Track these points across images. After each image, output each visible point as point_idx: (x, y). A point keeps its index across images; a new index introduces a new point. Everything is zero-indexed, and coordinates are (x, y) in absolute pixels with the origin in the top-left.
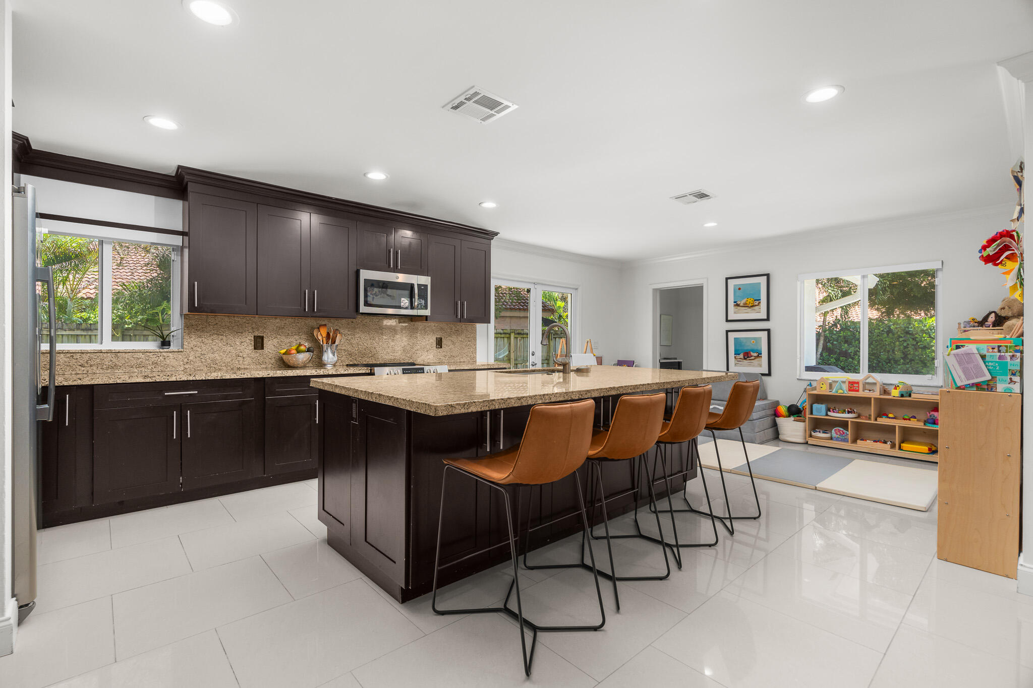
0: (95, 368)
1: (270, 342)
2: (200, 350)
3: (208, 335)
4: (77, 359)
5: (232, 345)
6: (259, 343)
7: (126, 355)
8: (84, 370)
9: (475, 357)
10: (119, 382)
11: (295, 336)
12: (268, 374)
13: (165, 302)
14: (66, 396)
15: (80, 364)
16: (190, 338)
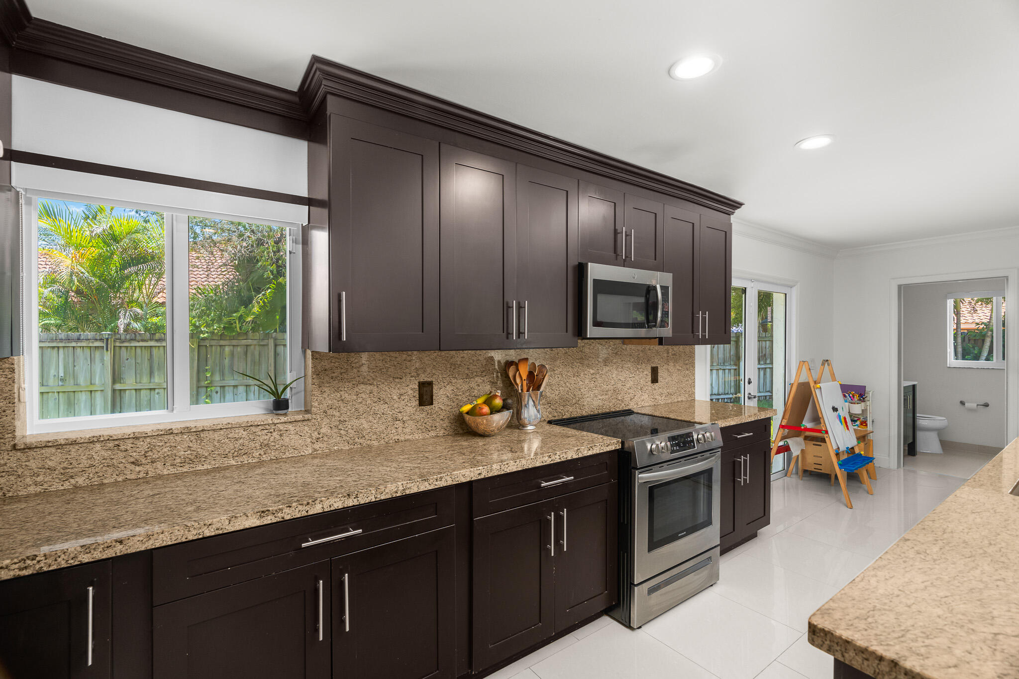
0: (159, 465)
1: (441, 392)
2: (337, 414)
3: (351, 385)
4: (126, 450)
5: (387, 400)
6: (425, 396)
7: (216, 436)
8: (140, 471)
9: (694, 393)
10: (208, 533)
11: (477, 379)
12: (479, 474)
13: (242, 307)
14: (88, 591)
15: (132, 460)
16: (322, 392)
